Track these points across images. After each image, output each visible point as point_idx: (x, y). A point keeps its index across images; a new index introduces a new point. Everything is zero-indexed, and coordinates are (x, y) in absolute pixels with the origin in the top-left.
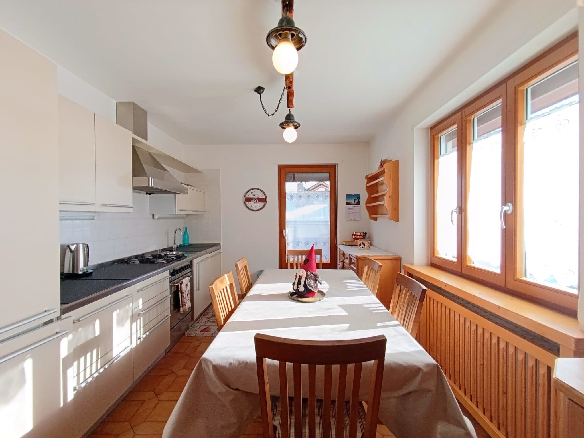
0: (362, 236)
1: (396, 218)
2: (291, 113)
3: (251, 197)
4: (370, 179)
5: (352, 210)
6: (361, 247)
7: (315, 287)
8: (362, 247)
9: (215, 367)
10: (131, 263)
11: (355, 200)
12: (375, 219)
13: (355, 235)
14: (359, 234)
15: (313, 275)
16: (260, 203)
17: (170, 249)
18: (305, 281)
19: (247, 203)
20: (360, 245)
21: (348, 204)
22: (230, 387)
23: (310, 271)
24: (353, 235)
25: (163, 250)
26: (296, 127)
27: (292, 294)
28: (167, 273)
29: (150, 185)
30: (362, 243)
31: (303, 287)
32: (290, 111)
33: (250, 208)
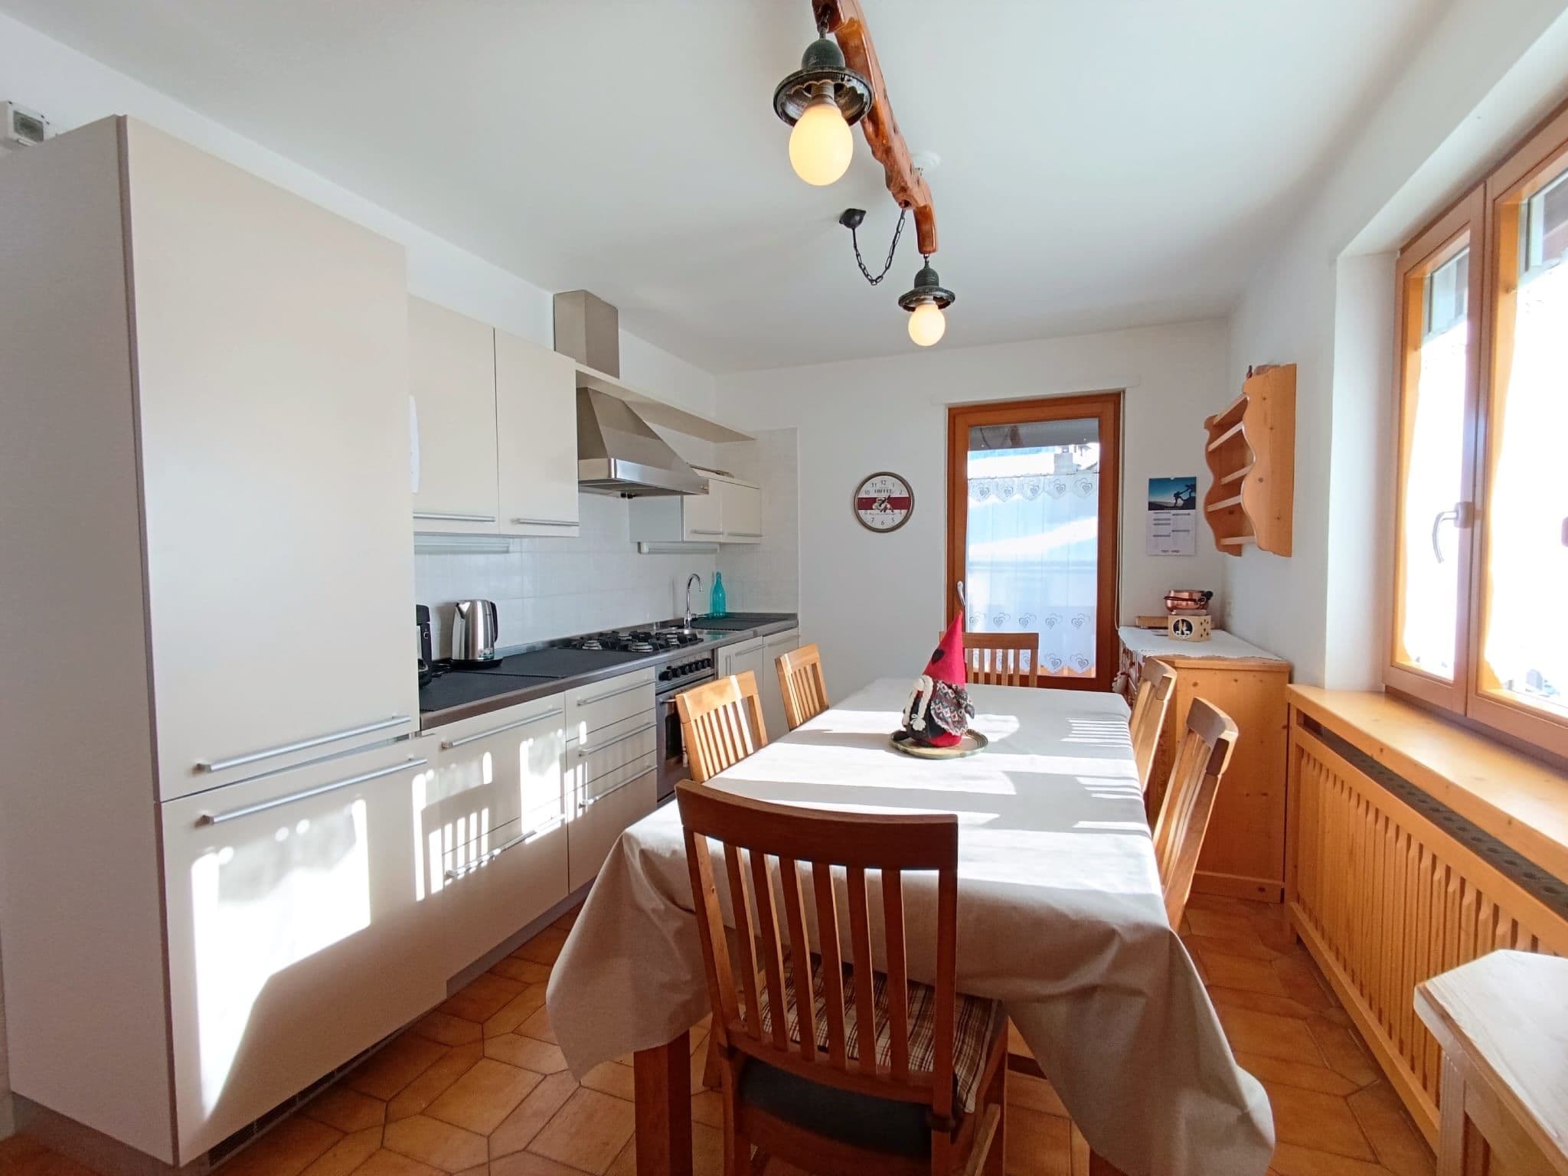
0: (1194, 600)
1: (1283, 544)
2: (931, 266)
3: (873, 495)
4: (1217, 427)
5: (1169, 524)
6: (1180, 632)
7: (954, 722)
8: (1183, 633)
9: (644, 853)
10: (584, 648)
11: (1177, 496)
12: (1237, 550)
13: (1174, 599)
14: (1186, 595)
15: (950, 691)
16: (895, 511)
17: (680, 624)
18: (929, 706)
19: (862, 512)
20: (1176, 628)
21: (1153, 506)
22: (674, 902)
23: (944, 679)
24: (1167, 598)
25: (664, 624)
26: (943, 303)
27: (898, 737)
28: (651, 674)
29: (613, 476)
30: (1183, 621)
31: (924, 719)
32: (927, 263)
33: (869, 524)
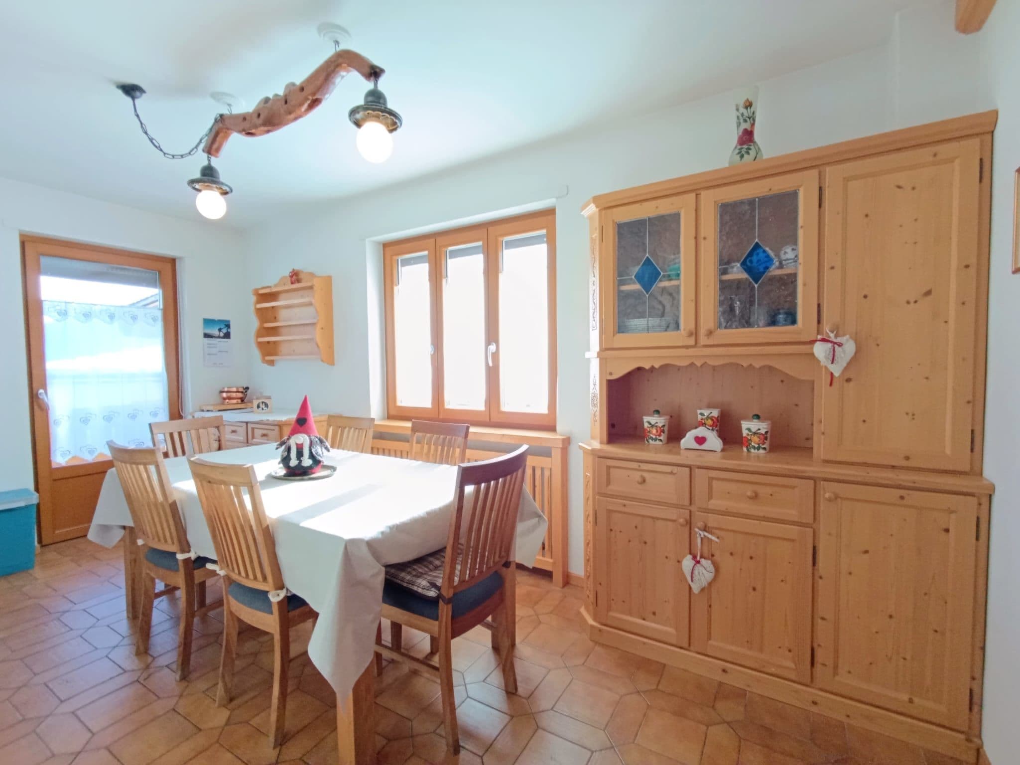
0: (242, 392)
1: (331, 360)
2: (213, 165)
4: (262, 297)
5: (216, 347)
6: (261, 409)
7: (322, 455)
8: (263, 409)
11: (220, 330)
12: (272, 363)
13: (227, 392)
14: (235, 389)
18: (310, 450)
21: (207, 336)
24: (222, 392)
26: (224, 193)
30: (263, 402)
32: (209, 161)
